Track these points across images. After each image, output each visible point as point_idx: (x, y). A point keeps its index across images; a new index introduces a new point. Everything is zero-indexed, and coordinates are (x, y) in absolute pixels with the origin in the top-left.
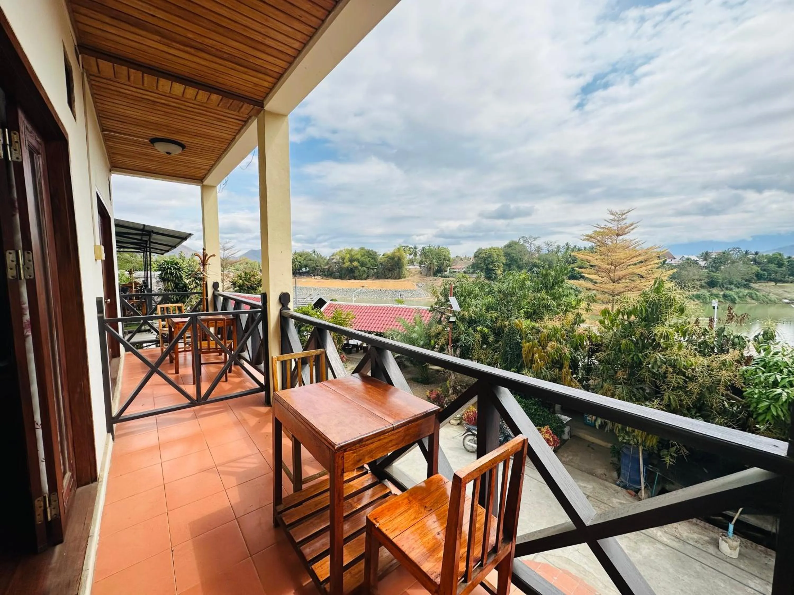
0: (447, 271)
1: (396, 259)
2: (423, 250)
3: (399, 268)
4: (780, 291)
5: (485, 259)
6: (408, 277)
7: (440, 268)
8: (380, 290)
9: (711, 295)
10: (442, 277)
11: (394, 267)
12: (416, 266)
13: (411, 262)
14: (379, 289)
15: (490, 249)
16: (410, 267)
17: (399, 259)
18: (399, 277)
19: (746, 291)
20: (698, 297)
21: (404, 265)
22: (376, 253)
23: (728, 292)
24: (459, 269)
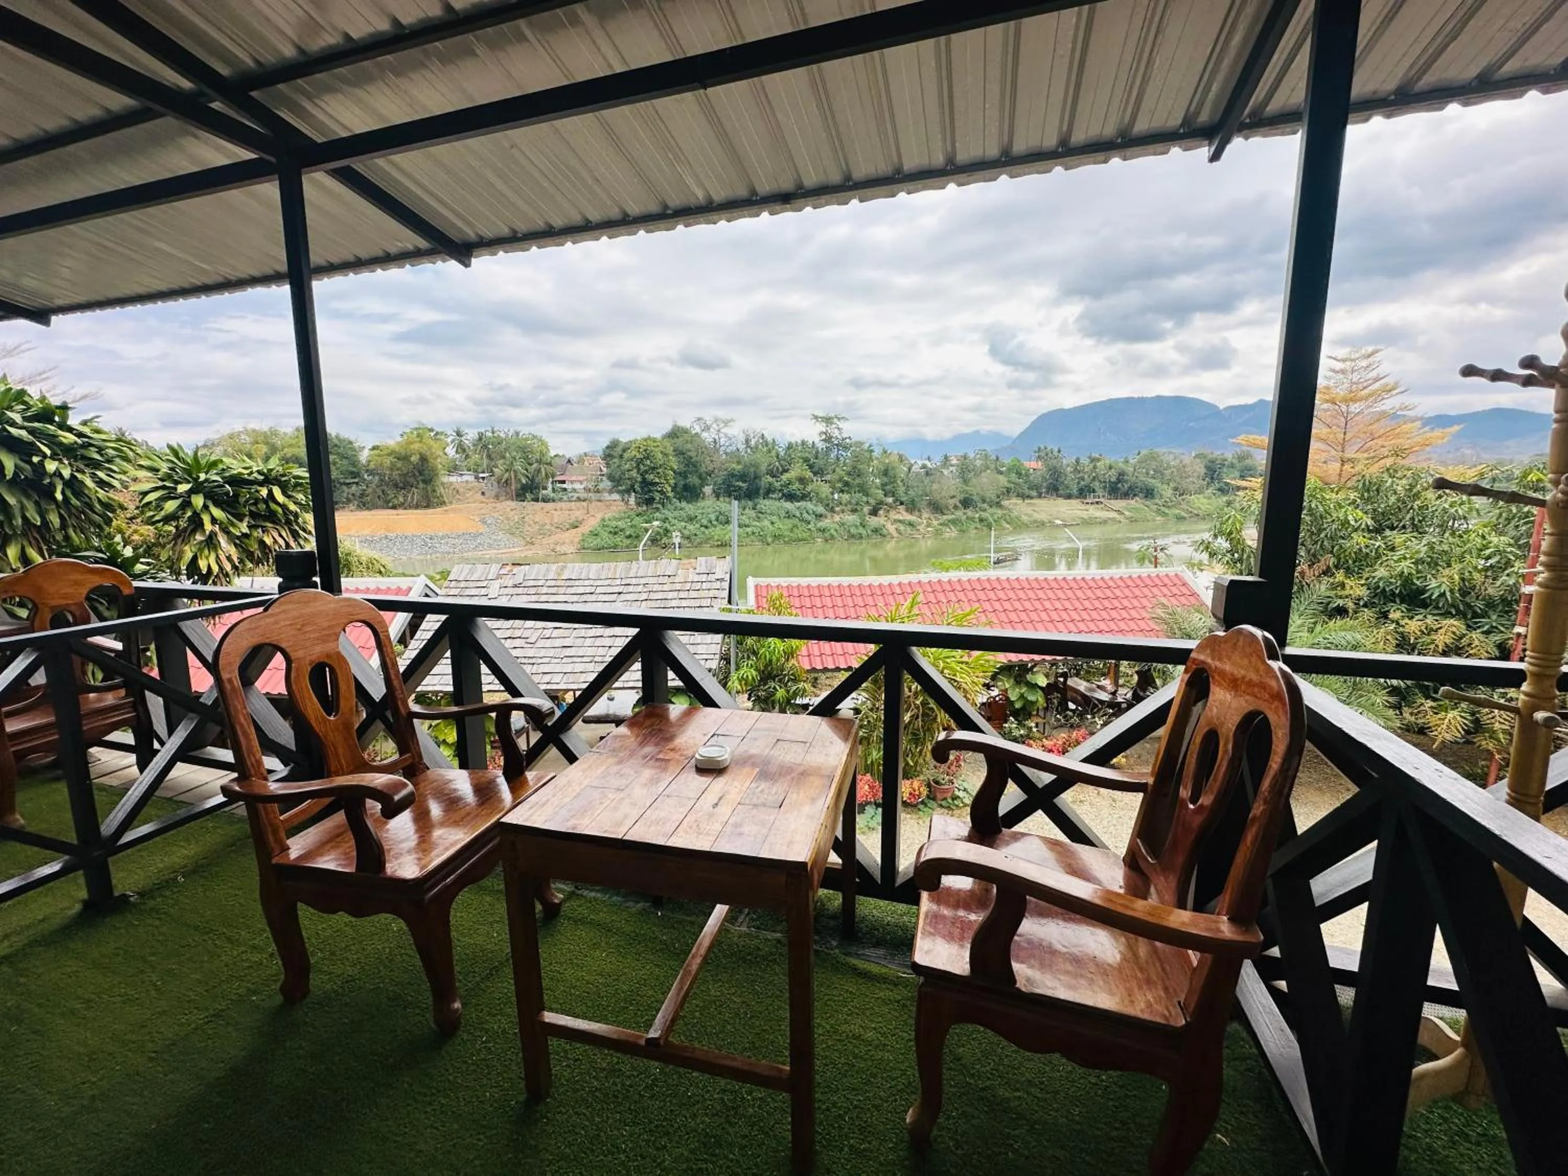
0: (545, 488)
1: (414, 459)
2: (480, 439)
3: (425, 482)
4: (1029, 510)
5: (639, 462)
6: (451, 503)
7: (532, 480)
8: (386, 537)
9: (967, 518)
10: (537, 500)
11: (412, 480)
12: (465, 478)
13: (454, 469)
14: (382, 533)
15: (646, 440)
16: (453, 479)
17: (424, 459)
18: (429, 501)
19: (1000, 512)
20: (954, 522)
21: (437, 475)
22: (351, 443)
23: (984, 515)
24: (572, 482)
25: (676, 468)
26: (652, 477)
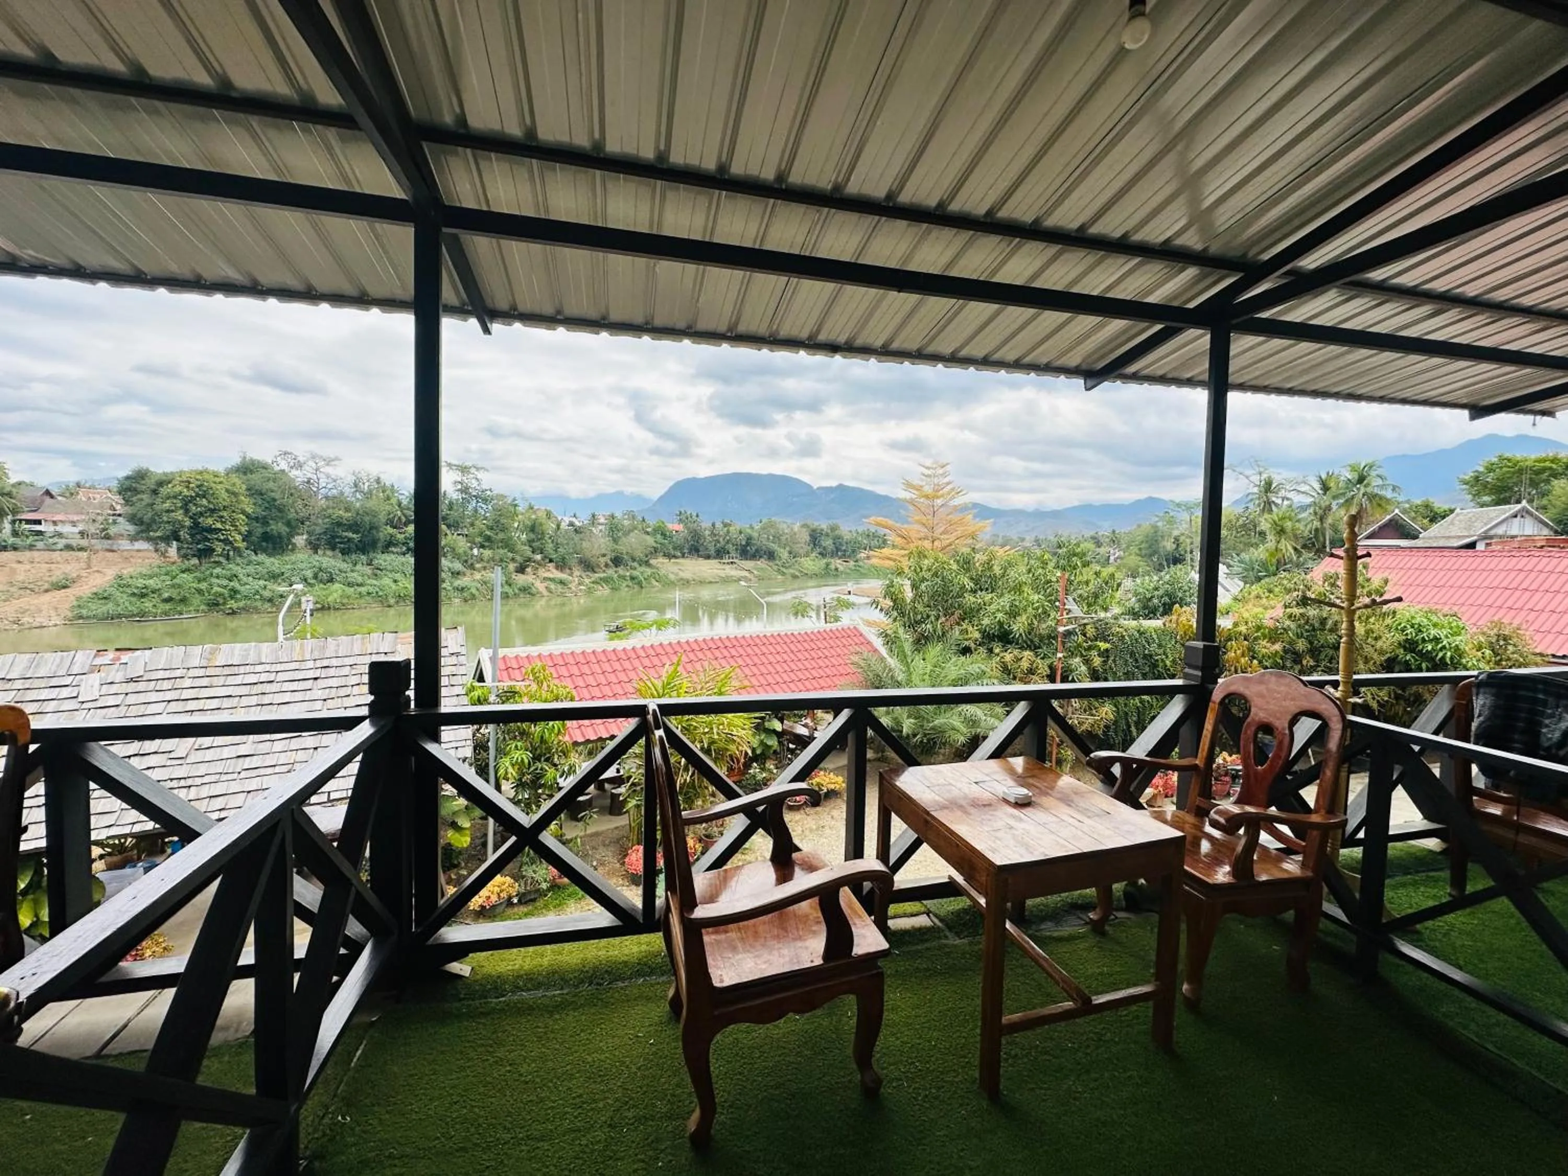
5: (189, 501)
25: (249, 510)
26: (210, 521)
